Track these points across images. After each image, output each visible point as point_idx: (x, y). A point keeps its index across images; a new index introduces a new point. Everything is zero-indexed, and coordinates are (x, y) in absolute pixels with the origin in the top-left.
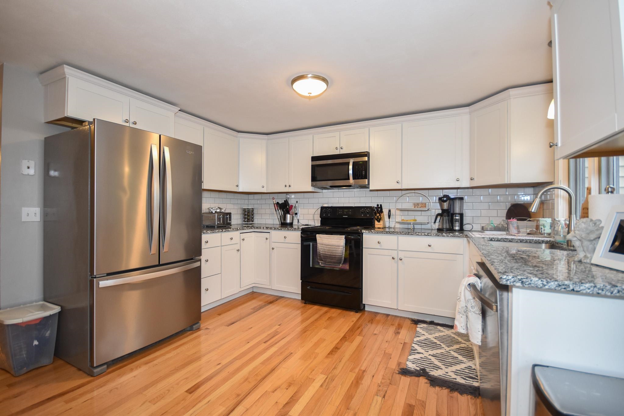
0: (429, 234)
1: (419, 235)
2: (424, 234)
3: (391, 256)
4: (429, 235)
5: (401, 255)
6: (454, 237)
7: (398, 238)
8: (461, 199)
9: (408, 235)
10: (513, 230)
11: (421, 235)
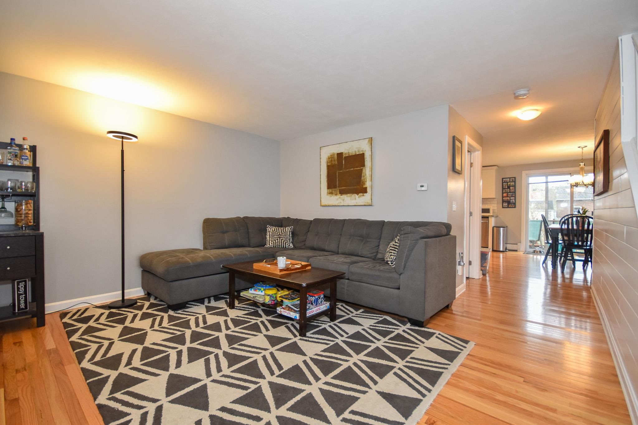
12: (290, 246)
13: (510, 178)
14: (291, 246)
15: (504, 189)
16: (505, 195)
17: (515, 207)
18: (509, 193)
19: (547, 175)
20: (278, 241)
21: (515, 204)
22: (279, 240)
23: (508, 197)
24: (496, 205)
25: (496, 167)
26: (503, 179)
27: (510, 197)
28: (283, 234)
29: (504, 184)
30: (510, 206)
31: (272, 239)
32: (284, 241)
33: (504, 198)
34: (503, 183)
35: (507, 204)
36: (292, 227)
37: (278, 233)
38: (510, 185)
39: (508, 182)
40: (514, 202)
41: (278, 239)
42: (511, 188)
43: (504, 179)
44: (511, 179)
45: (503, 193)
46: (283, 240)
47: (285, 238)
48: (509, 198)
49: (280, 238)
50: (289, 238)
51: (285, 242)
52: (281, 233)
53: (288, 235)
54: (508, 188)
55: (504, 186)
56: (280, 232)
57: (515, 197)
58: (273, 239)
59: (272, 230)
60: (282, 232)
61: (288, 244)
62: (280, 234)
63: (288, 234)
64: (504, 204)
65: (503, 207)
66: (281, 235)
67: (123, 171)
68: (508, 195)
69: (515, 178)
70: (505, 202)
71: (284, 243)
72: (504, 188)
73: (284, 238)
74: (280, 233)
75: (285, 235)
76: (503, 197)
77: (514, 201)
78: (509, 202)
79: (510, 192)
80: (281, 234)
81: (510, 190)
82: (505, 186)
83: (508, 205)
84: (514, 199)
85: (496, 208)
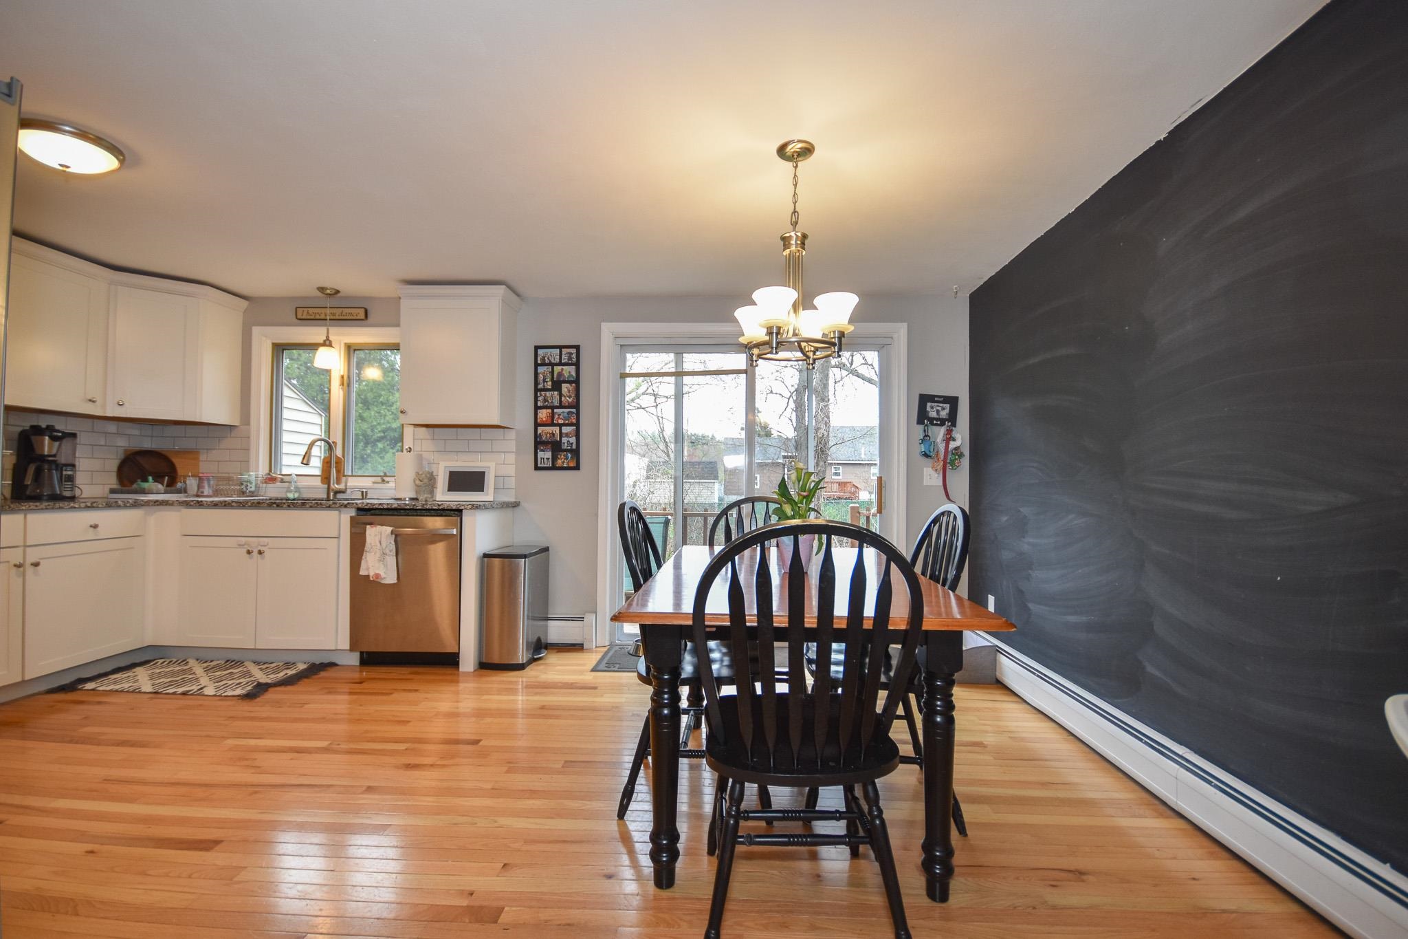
0: (95, 505)
1: (75, 508)
2: (84, 504)
3: (8, 562)
4: (94, 507)
5: (33, 555)
6: (136, 506)
7: (25, 517)
8: (74, 435)
9: (53, 508)
10: (207, 491)
11: (80, 508)
13: (561, 347)
15: (541, 390)
16: (543, 414)
17: (577, 468)
18: (555, 410)
19: (679, 347)
21: (576, 453)
23: (552, 424)
24: (511, 458)
25: (501, 290)
26: (537, 348)
27: (560, 426)
29: (541, 369)
30: (559, 463)
33: (540, 430)
34: (537, 365)
35: (548, 455)
38: (560, 374)
39: (553, 365)
40: (574, 447)
42: (565, 387)
43: (540, 352)
44: (564, 351)
45: (537, 408)
48: (556, 430)
54: (552, 390)
55: (541, 377)
57: (577, 425)
64: (540, 454)
65: (537, 468)
68: (553, 420)
69: (577, 348)
70: (545, 443)
72: (540, 386)
76: (537, 425)
77: (573, 440)
78: (556, 447)
79: (561, 407)
81: (561, 395)
82: (544, 381)
83: (554, 458)
84: (574, 433)
85: (511, 470)
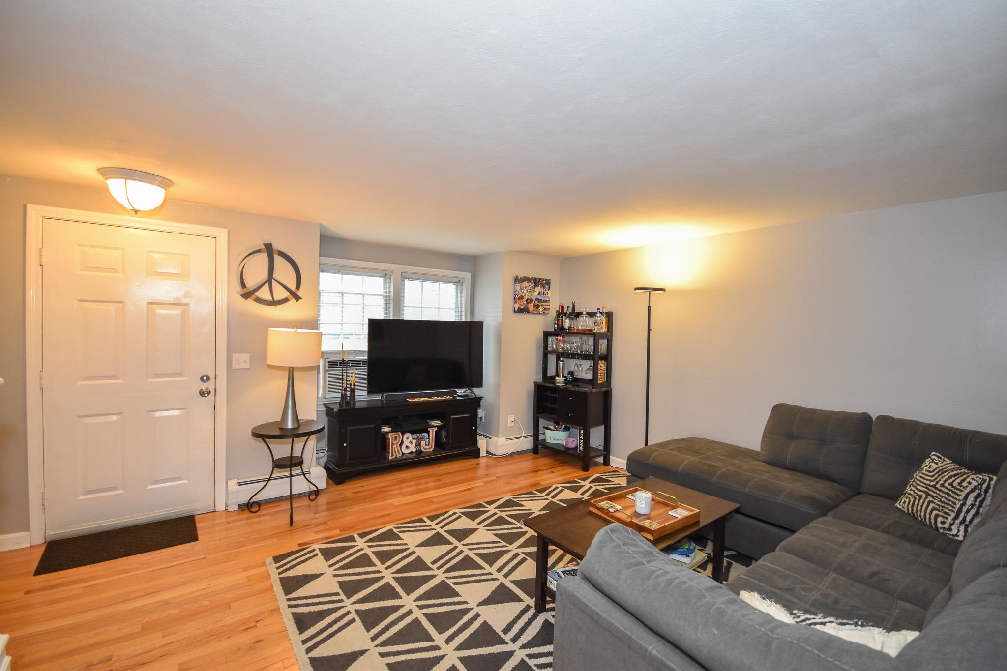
12: (950, 529)
14: (954, 532)
20: (919, 501)
22: (922, 501)
28: (943, 489)
31: (911, 490)
32: (934, 509)
36: (991, 479)
37: (932, 481)
41: (920, 497)
46: (931, 506)
47: (943, 502)
49: (928, 495)
50: (958, 506)
51: (935, 512)
52: (940, 482)
53: (961, 498)
56: (940, 480)
58: (912, 492)
59: (931, 467)
60: (945, 481)
61: (943, 523)
62: (934, 486)
63: (963, 495)
66: (937, 489)
67: (649, 330)
71: (933, 516)
73: (941, 501)
74: (937, 483)
75: (948, 494)
80: (938, 486)
